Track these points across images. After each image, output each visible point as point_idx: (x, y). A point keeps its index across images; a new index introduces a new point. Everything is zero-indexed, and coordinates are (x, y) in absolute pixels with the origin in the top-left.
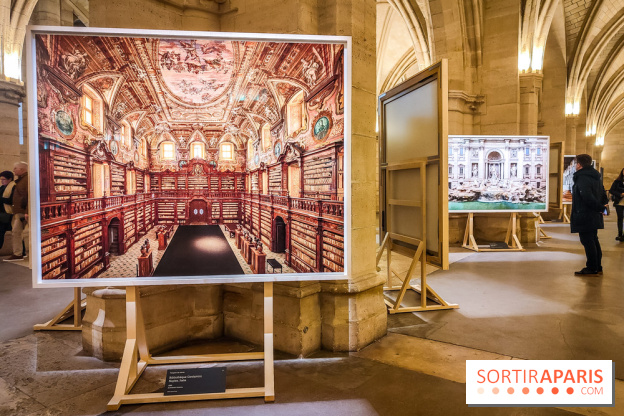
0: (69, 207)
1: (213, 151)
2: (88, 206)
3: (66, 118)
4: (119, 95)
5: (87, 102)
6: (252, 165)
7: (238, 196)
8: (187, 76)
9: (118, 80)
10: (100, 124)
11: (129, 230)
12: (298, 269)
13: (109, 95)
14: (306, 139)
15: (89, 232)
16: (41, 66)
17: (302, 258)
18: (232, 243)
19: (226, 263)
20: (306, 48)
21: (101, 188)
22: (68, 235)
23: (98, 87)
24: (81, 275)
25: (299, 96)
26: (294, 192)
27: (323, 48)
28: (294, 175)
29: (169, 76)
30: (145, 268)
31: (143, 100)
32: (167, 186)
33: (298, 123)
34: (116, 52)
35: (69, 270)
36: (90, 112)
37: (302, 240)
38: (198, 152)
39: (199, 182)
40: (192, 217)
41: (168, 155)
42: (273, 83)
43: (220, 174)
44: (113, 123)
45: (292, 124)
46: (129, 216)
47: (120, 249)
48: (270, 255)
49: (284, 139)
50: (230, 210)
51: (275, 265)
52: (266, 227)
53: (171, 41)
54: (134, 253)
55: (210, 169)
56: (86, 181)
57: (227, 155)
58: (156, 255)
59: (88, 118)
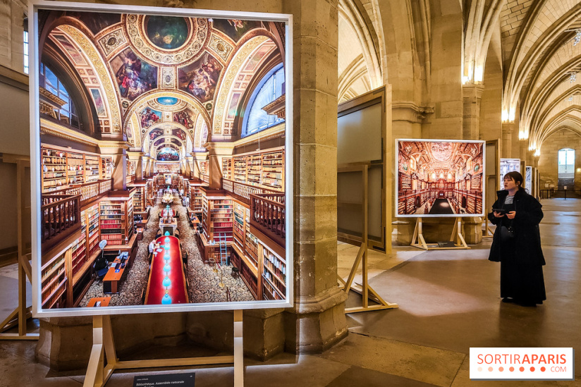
0: (406, 193)
1: (446, 176)
2: (411, 192)
3: (406, 166)
4: (420, 159)
5: (411, 161)
6: (457, 180)
7: (452, 190)
8: (439, 153)
9: (420, 154)
10: (415, 168)
11: (422, 200)
12: (469, 213)
13: (418, 159)
14: (472, 172)
15: (412, 200)
16: (400, 151)
17: (470, 209)
18: (451, 204)
19: (448, 211)
20: (472, 144)
21: (415, 187)
22: (405, 201)
23: (415, 157)
24: (409, 213)
25: (470, 159)
26: (468, 189)
27: (477, 144)
28: (468, 183)
29: (434, 153)
30: (426, 212)
31: (426, 160)
32: (433, 186)
33: (470, 168)
34: (420, 146)
35: (406, 212)
36: (412, 165)
37: (471, 204)
38: (442, 176)
39: (442, 186)
40: (440, 196)
41: (433, 177)
42: (463, 155)
43: (448, 183)
44: (418, 167)
45: (468, 167)
46: (422, 195)
47: (419, 206)
48: (461, 208)
49: (466, 172)
50: (450, 194)
51: (463, 211)
52: (460, 200)
53: (435, 143)
54: (423, 207)
55: (445, 182)
56: (411, 185)
57: (450, 177)
58: (429, 208)
59: (411, 166)
